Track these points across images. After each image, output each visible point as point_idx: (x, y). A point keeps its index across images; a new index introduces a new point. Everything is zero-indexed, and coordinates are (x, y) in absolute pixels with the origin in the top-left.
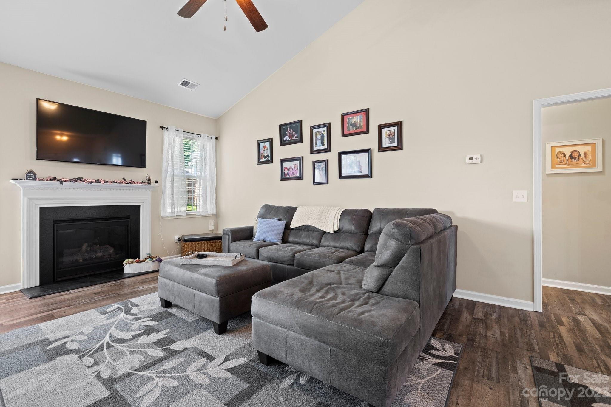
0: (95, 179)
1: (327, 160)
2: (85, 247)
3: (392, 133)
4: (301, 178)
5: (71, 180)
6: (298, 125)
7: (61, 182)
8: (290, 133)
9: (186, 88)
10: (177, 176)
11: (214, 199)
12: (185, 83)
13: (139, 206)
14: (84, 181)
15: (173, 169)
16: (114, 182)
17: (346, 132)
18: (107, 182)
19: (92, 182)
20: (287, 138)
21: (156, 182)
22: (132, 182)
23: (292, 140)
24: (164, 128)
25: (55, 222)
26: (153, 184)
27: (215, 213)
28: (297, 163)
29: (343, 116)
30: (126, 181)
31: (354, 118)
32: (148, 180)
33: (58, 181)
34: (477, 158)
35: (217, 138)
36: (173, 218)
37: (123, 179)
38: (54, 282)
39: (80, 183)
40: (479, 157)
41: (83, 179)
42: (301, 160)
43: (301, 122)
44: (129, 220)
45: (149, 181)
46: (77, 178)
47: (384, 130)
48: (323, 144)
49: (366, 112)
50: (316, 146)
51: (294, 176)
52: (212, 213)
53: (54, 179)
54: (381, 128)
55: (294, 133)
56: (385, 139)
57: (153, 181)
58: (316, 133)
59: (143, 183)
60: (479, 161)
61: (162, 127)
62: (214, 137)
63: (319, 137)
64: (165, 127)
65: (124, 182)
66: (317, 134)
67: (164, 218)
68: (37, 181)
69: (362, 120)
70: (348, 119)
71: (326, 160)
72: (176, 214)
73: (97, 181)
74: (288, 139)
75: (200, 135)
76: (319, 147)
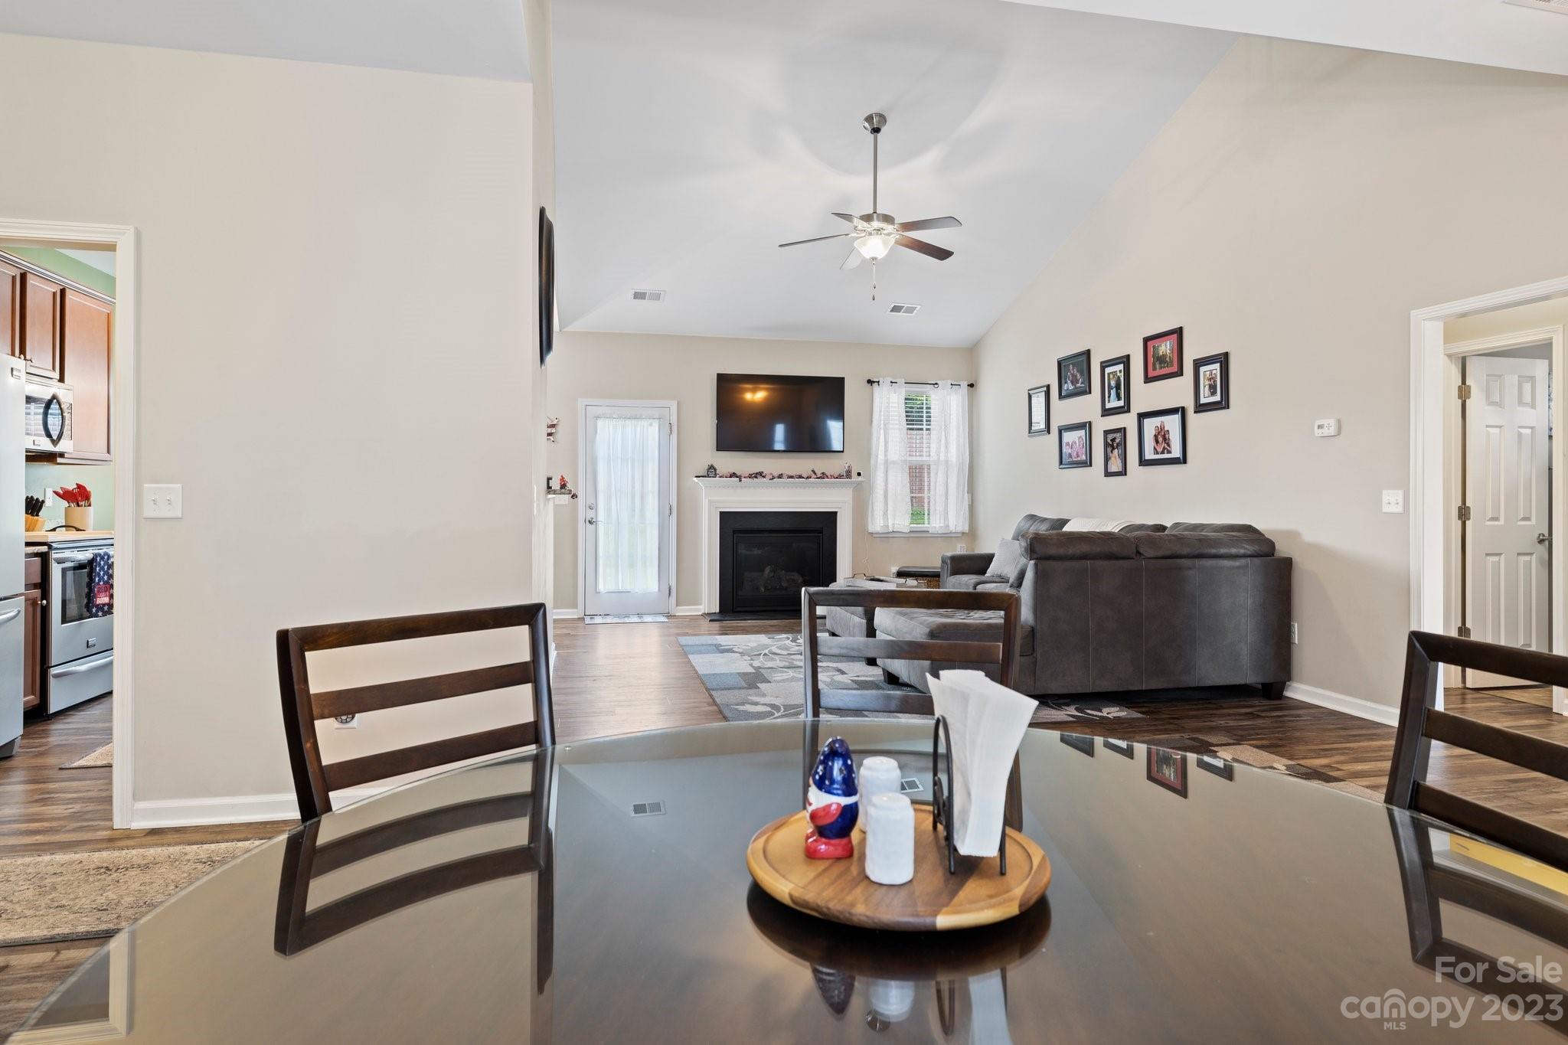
0: (776, 474)
1: (1125, 428)
2: (768, 570)
3: (1213, 376)
4: (1088, 463)
5: (750, 476)
6: (1084, 358)
7: (740, 477)
8: (1073, 375)
9: (901, 314)
10: (894, 463)
11: (966, 503)
12: (896, 309)
13: (836, 513)
14: (764, 477)
15: (886, 451)
16: (800, 477)
17: (1151, 374)
18: (792, 477)
19: (773, 478)
20: (1068, 386)
21: (859, 474)
22: (824, 476)
23: (1076, 388)
24: (874, 382)
25: (734, 532)
26: (855, 478)
27: (966, 529)
28: (1082, 433)
29: (1146, 340)
30: (815, 474)
31: (1161, 346)
32: (847, 472)
33: (737, 477)
34: (1329, 426)
35: (971, 385)
36: (888, 536)
37: (812, 471)
38: (733, 612)
39: (760, 480)
40: (1332, 422)
41: (764, 474)
42: (1087, 426)
43: (1088, 352)
44: (821, 535)
45: (849, 474)
46: (757, 473)
47: (1202, 369)
48: (1119, 398)
49: (1179, 332)
50: (1109, 401)
51: (1079, 459)
52: (960, 529)
53: (733, 475)
54: (1198, 364)
55: (1079, 377)
56: (1204, 387)
57: (854, 474)
58: (1109, 374)
59: (840, 476)
60: (1332, 431)
61: (870, 382)
62: (964, 384)
63: (1113, 383)
64: (875, 380)
65: (814, 476)
66: (1111, 376)
67: (875, 535)
68: (717, 478)
69: (1172, 350)
70: (1154, 347)
71: (1121, 429)
72: (891, 530)
73: (780, 476)
74: (1071, 387)
75: (936, 384)
76: (1113, 403)
